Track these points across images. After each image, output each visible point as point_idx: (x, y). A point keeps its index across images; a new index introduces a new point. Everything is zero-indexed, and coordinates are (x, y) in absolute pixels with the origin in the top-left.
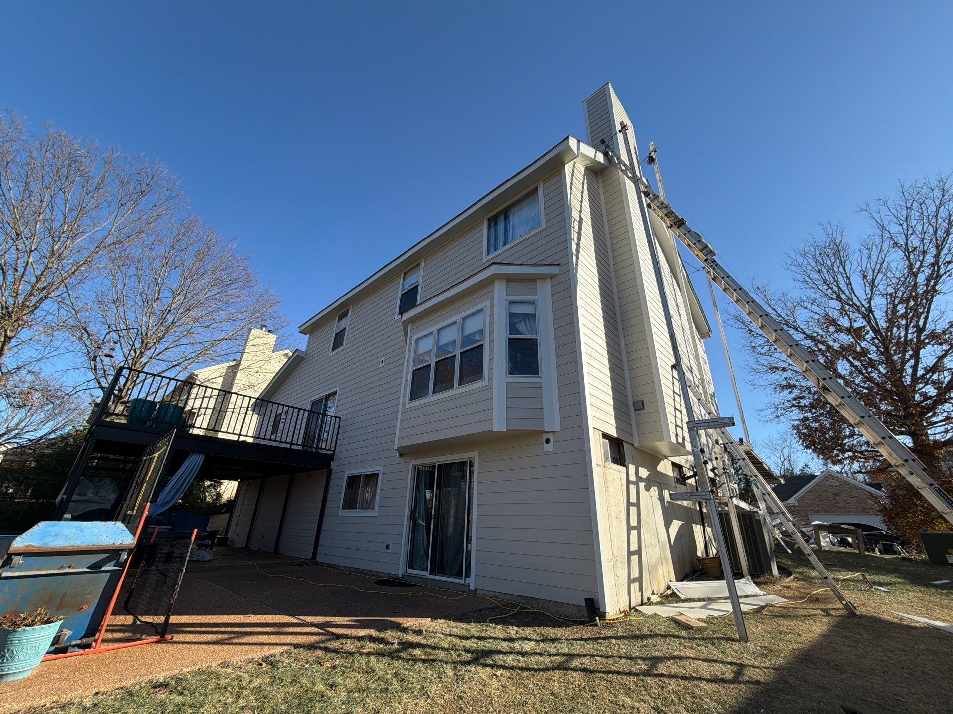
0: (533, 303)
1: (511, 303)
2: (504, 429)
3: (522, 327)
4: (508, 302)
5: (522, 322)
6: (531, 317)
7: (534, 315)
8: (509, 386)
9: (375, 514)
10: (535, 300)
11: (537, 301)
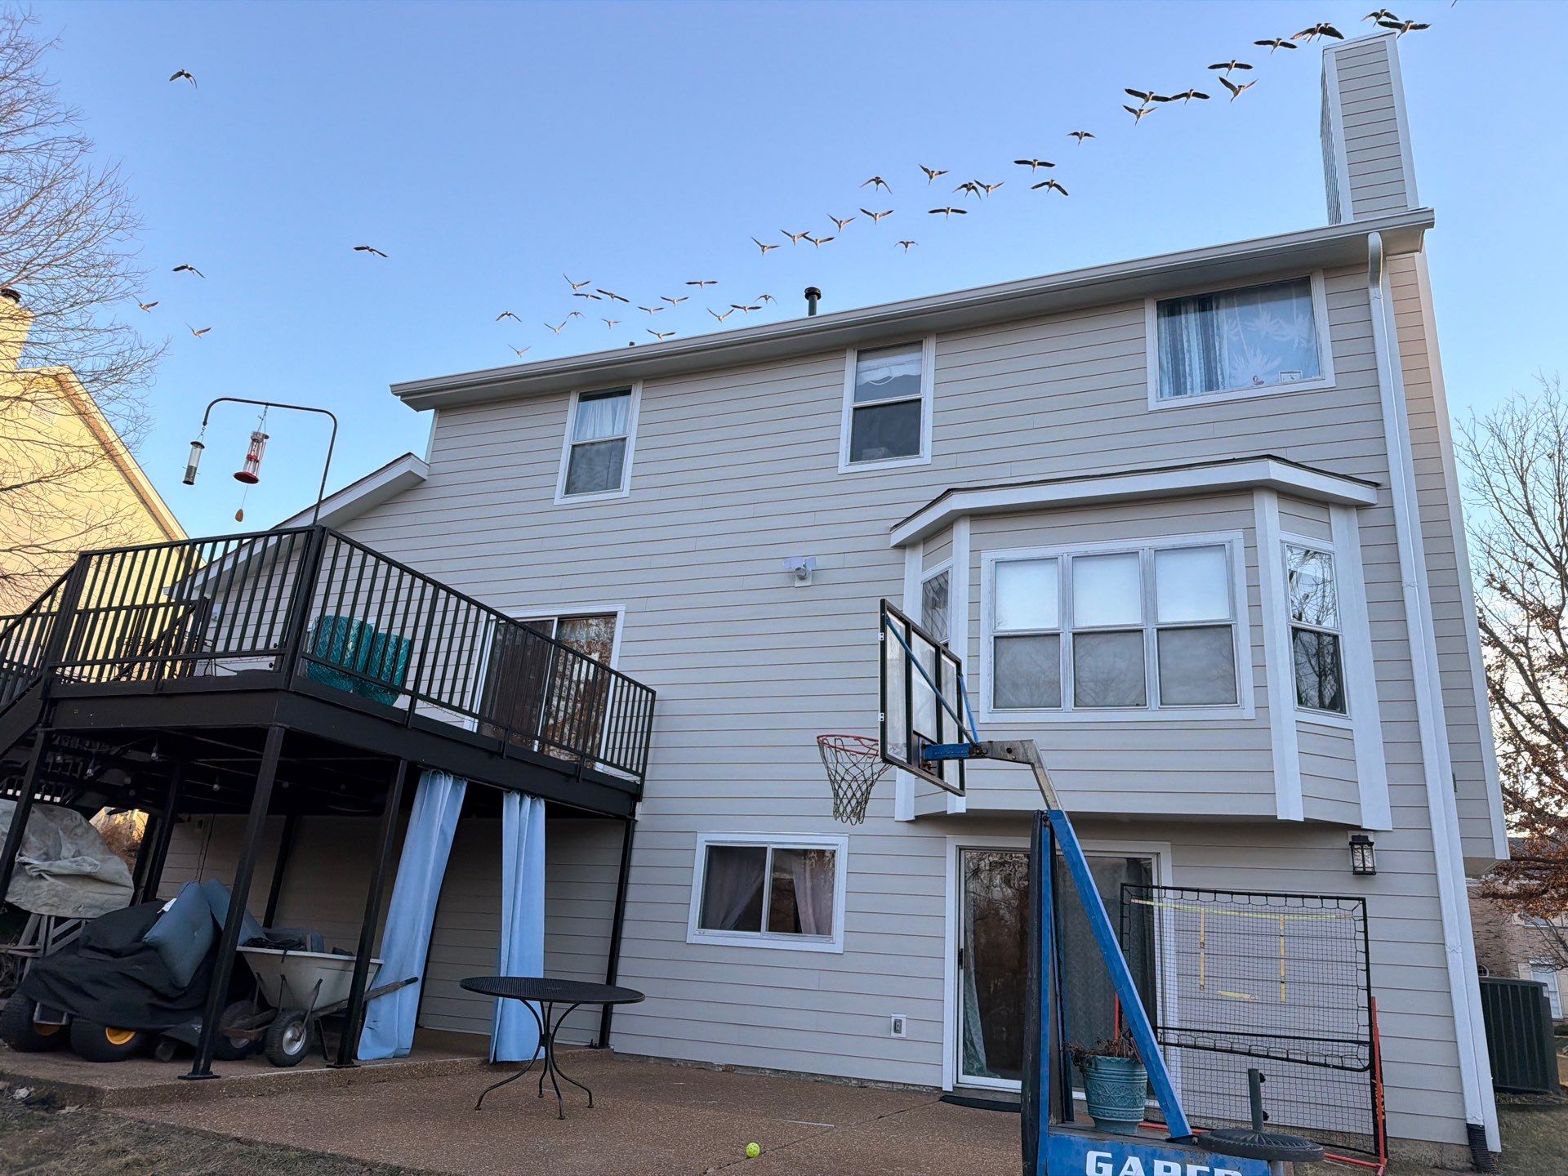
0: (1326, 556)
4: (1284, 545)
7: (1327, 583)
8: (1300, 730)
9: (838, 948)
10: (1330, 551)
11: (1334, 554)
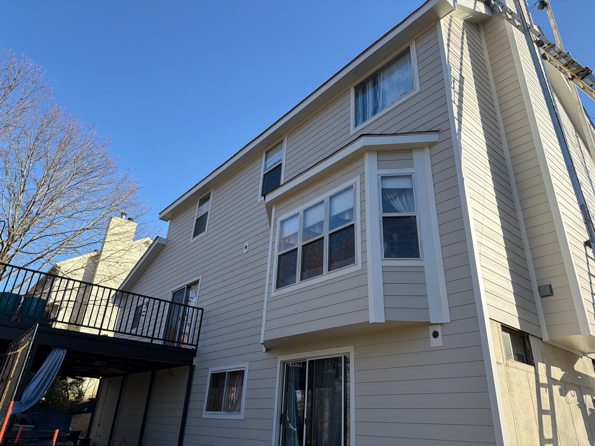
0: (409, 176)
1: (383, 178)
2: (382, 320)
3: (397, 203)
4: (380, 177)
5: (398, 198)
6: (407, 192)
7: (411, 190)
8: (385, 271)
9: (242, 417)
10: (411, 173)
11: (414, 174)
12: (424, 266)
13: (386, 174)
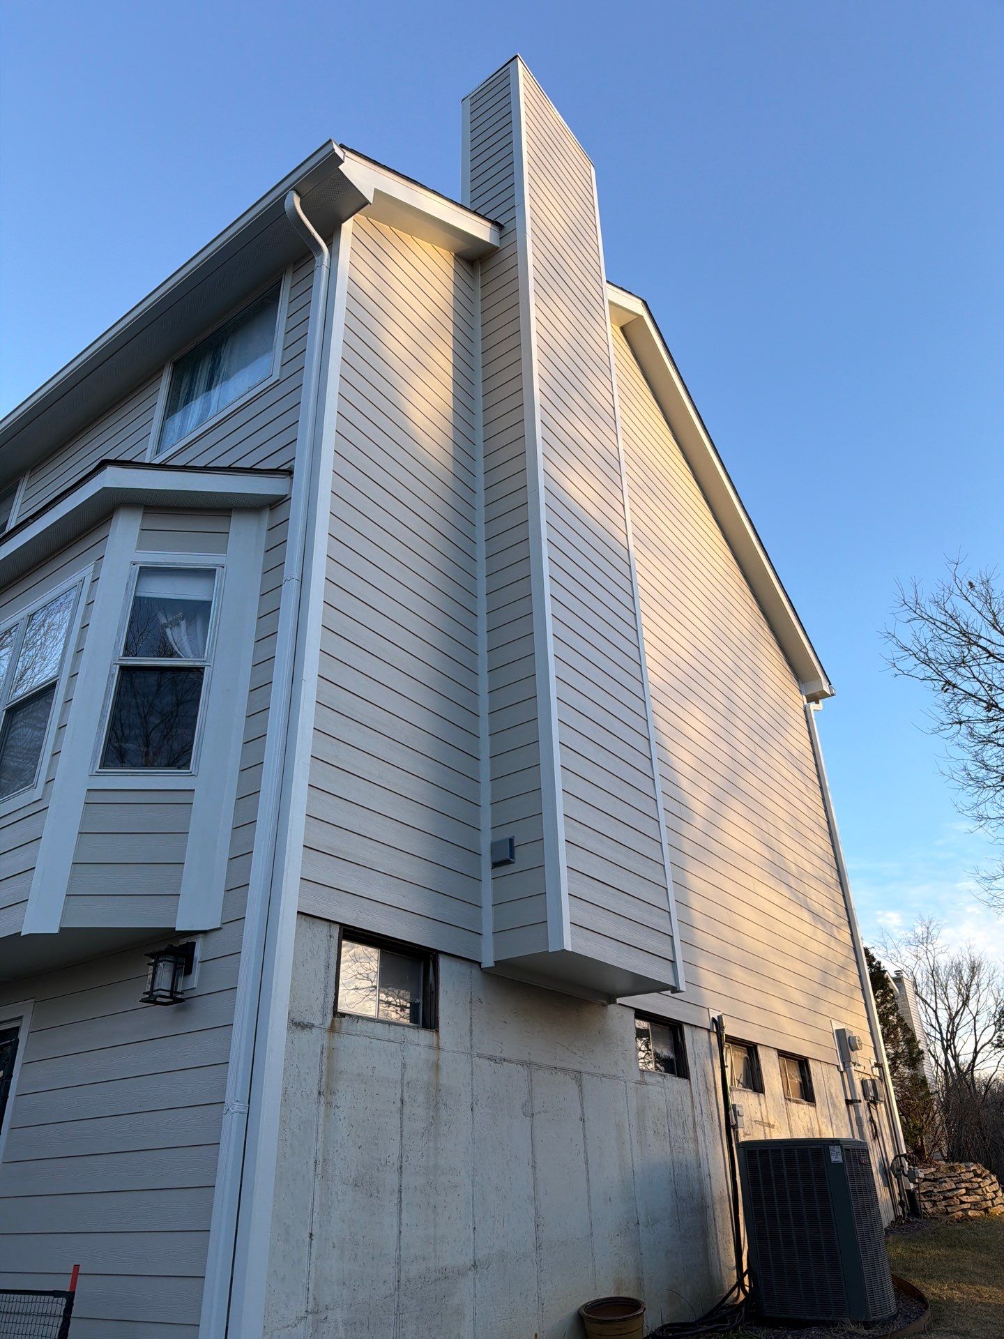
0: (209, 573)
1: (147, 571)
2: (51, 926)
3: (178, 635)
4: (138, 567)
5: (183, 623)
6: (198, 611)
7: (207, 605)
8: (95, 800)
10: (217, 565)
11: (223, 567)
12: (194, 790)
13: (153, 563)
